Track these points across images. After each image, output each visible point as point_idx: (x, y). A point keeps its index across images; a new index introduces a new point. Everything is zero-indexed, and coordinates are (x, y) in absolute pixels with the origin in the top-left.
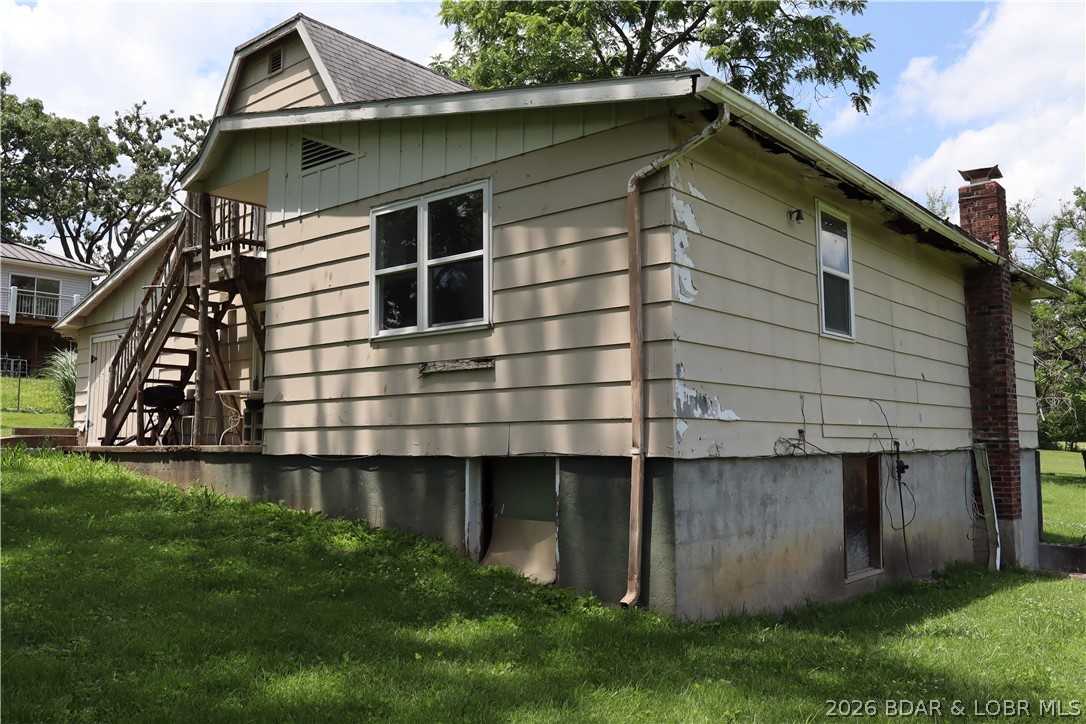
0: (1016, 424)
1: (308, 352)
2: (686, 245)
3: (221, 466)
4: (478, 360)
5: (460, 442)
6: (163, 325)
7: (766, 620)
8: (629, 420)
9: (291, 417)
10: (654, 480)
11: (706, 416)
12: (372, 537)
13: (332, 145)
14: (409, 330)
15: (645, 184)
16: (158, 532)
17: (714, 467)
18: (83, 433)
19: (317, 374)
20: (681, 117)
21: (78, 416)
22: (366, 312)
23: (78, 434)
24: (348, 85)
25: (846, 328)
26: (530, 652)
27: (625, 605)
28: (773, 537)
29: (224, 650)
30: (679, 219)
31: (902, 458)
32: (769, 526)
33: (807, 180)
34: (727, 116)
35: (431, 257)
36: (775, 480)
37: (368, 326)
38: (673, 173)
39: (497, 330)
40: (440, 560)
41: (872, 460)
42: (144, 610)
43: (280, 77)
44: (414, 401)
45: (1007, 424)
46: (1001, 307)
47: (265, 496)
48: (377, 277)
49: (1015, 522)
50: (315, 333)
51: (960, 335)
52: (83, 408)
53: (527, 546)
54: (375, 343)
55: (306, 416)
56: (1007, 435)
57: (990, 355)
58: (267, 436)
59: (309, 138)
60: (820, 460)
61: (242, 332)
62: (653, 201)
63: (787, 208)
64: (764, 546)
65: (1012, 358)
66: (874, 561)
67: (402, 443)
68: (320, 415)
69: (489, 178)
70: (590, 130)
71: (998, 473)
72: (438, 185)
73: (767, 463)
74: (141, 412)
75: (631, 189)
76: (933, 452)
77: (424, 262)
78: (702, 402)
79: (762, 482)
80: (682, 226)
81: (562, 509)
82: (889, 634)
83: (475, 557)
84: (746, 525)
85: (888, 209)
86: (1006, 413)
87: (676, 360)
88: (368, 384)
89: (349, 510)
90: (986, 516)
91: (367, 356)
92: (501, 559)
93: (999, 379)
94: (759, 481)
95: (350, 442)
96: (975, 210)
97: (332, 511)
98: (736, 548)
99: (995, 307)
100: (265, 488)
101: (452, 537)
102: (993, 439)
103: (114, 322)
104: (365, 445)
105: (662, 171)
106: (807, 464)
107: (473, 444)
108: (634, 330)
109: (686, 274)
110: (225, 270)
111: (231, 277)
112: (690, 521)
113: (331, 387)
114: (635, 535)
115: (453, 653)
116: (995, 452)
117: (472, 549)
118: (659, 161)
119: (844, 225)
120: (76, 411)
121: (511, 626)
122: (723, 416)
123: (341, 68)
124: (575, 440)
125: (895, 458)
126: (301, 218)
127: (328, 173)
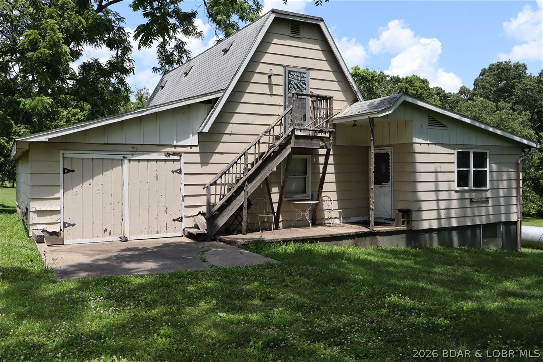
1: (434, 193)
8: (517, 213)
9: (425, 216)
14: (466, 188)
19: (438, 201)
22: (454, 181)
35: (474, 168)
37: (455, 186)
39: (490, 191)
43: (300, 40)
44: (469, 209)
48: (458, 171)
50: (437, 186)
54: (457, 192)
55: (432, 215)
58: (414, 224)
59: (431, 115)
67: (465, 222)
68: (439, 214)
69: (489, 150)
77: (472, 169)
81: (503, 234)
88: (455, 204)
91: (455, 196)
95: (450, 223)
104: (455, 224)
108: (519, 194)
113: (443, 205)
114: (519, 238)
126: (428, 144)
127: (439, 131)
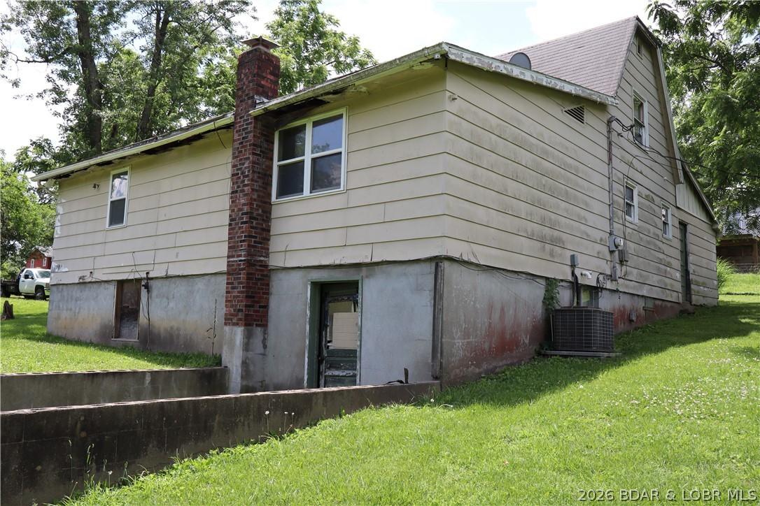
11: (59, 271)
17: (61, 287)
31: (149, 280)
32: (77, 309)
36: (81, 292)
60: (103, 283)
64: (75, 316)
78: (59, 267)
84: (70, 307)
94: (76, 292)
98: (65, 314)
106: (95, 286)
122: (64, 270)
125: (146, 280)
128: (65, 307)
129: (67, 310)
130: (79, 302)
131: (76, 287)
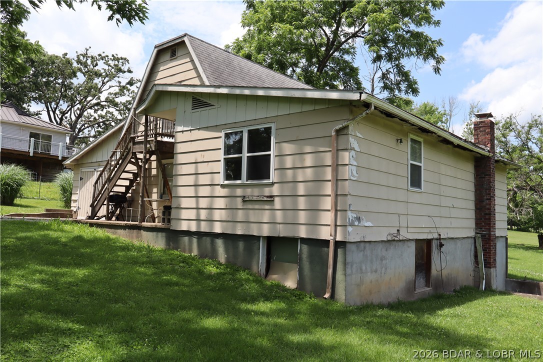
0: (495, 226)
1: (193, 187)
2: (354, 156)
3: (151, 233)
4: (267, 197)
5: (260, 229)
6: (121, 168)
7: (381, 306)
8: (329, 225)
9: (185, 214)
10: (339, 250)
11: (360, 225)
12: (222, 267)
13: (206, 101)
14: (238, 182)
15: (338, 132)
16: (135, 262)
17: (362, 245)
18: (75, 212)
19: (197, 197)
20: (355, 106)
21: (73, 204)
22: (219, 173)
23: (73, 213)
24: (207, 67)
25: (419, 186)
26: (291, 314)
27: (325, 298)
28: (385, 273)
29: (183, 308)
30: (352, 146)
31: (442, 241)
32: (384, 269)
33: (405, 127)
34: (373, 108)
35: (249, 152)
36: (386, 250)
37: (220, 179)
38: (350, 128)
39: (276, 185)
40: (251, 278)
41: (429, 242)
42: (146, 292)
43: (176, 60)
44: (240, 211)
45: (490, 226)
46: (490, 175)
47: (171, 247)
48: (224, 158)
49: (492, 269)
50: (196, 180)
51: (471, 187)
52: (75, 201)
53: (285, 273)
54: (223, 186)
55: (192, 214)
56: (490, 231)
57: (484, 196)
58: (173, 222)
59: (195, 97)
60: (406, 242)
61: (154, 172)
62: (342, 138)
63: (396, 138)
64: (381, 277)
65: (494, 198)
66: (428, 284)
67: (234, 228)
68: (198, 215)
69: (274, 122)
70: (317, 107)
71: (486, 248)
72: (252, 123)
73: (384, 243)
74: (108, 205)
75: (333, 133)
76: (456, 238)
77: (245, 154)
78: (359, 219)
79: (381, 250)
80: (353, 149)
81: (301, 259)
82: (430, 314)
83: (263, 276)
84: (374, 268)
85: (439, 136)
86: (490, 222)
87: (349, 203)
88: (220, 203)
89: (210, 255)
90: (480, 266)
91: (220, 191)
92: (274, 278)
93: (488, 207)
94: (380, 250)
95: (212, 227)
96: (480, 131)
97: (202, 255)
98: (370, 277)
99: (487, 175)
100: (171, 244)
101: (255, 269)
102: (484, 233)
103: (92, 163)
104: (218, 229)
105: (346, 127)
106: (400, 244)
107: (266, 231)
108: (332, 190)
109: (354, 168)
110: (151, 147)
111: (153, 149)
112: (352, 266)
113: (203, 203)
114: (330, 271)
115: (263, 314)
116: (484, 238)
117: (262, 274)
118: (346, 123)
119: (420, 142)
120: (72, 202)
121: (283, 305)
122: (367, 224)
123: (204, 59)
124: (307, 232)
125: (439, 241)
126: (191, 130)
127: (204, 112)
128: (369, 269)
129: (372, 272)
130: (384, 262)
131: (381, 245)
